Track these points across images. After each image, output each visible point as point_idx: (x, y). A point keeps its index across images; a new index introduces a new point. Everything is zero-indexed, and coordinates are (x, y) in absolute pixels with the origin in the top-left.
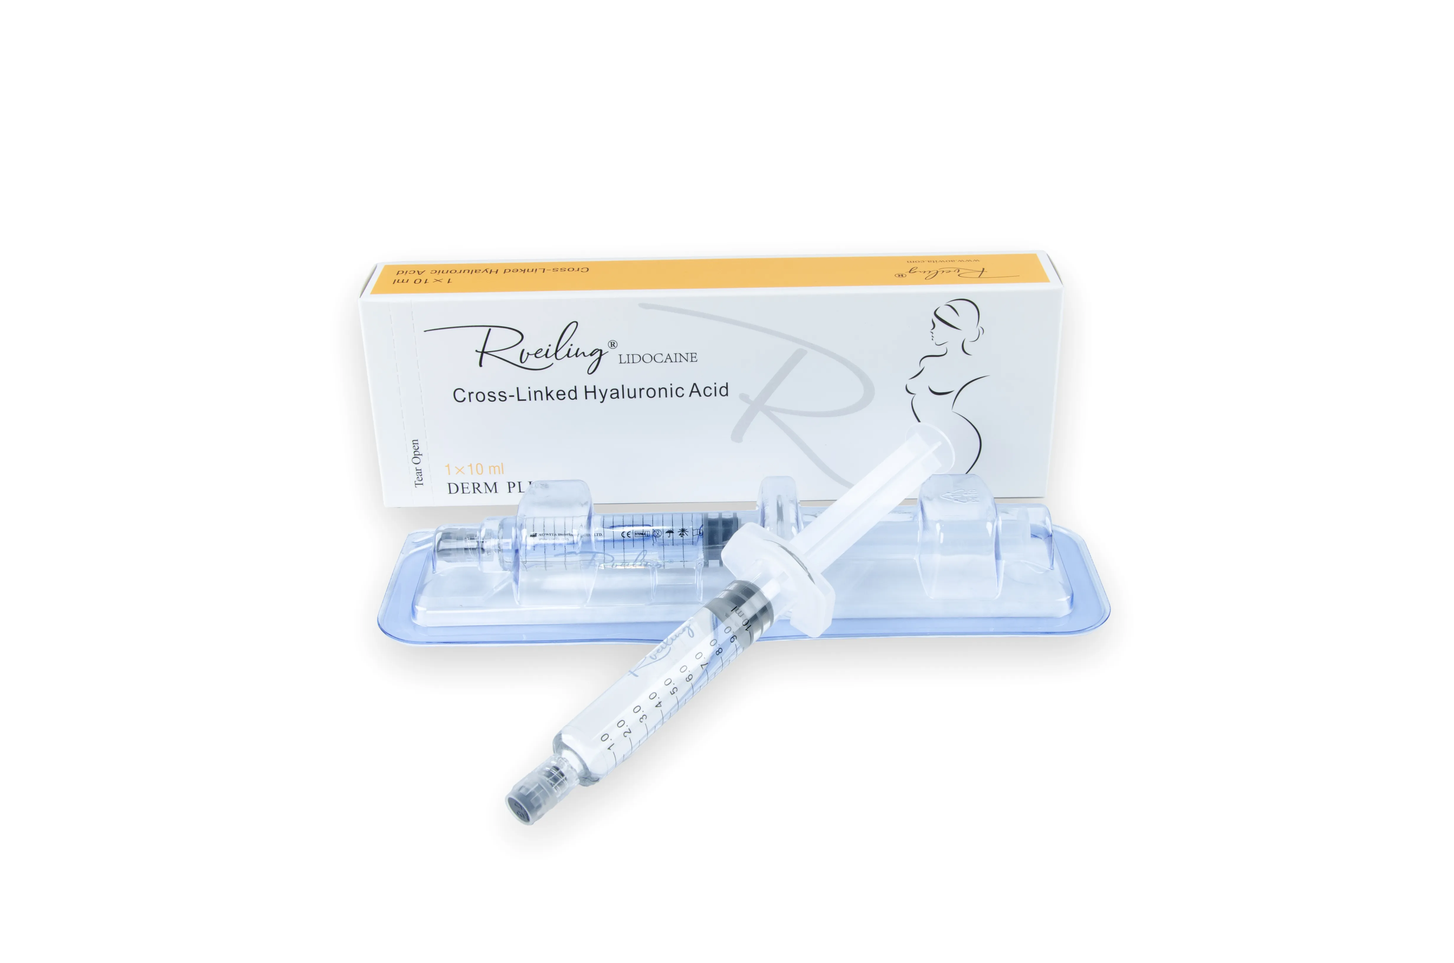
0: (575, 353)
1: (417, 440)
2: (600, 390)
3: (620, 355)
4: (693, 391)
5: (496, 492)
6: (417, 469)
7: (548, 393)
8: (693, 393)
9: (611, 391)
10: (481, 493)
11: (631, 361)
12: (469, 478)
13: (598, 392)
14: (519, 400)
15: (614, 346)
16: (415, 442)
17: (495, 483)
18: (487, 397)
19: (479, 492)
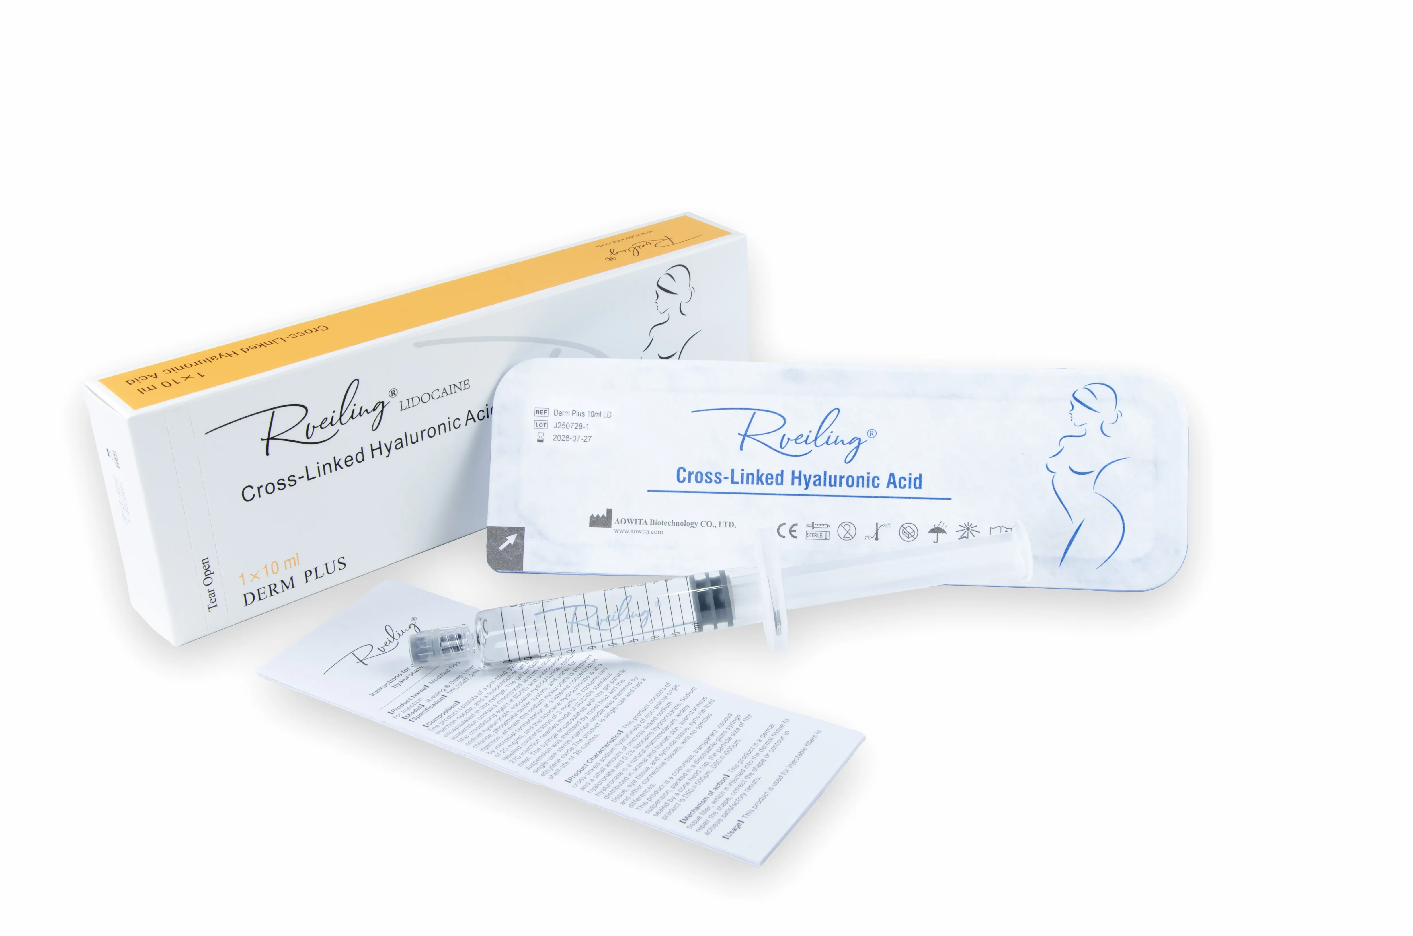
0: (359, 412)
1: (207, 558)
2: (385, 444)
3: (401, 402)
4: (469, 418)
5: (293, 587)
6: (210, 590)
7: (337, 463)
8: (468, 421)
9: (395, 442)
10: (277, 593)
11: (411, 405)
12: (264, 582)
13: (383, 447)
14: (309, 479)
15: (395, 394)
16: (205, 562)
17: (292, 578)
18: (277, 486)
19: (276, 593)
